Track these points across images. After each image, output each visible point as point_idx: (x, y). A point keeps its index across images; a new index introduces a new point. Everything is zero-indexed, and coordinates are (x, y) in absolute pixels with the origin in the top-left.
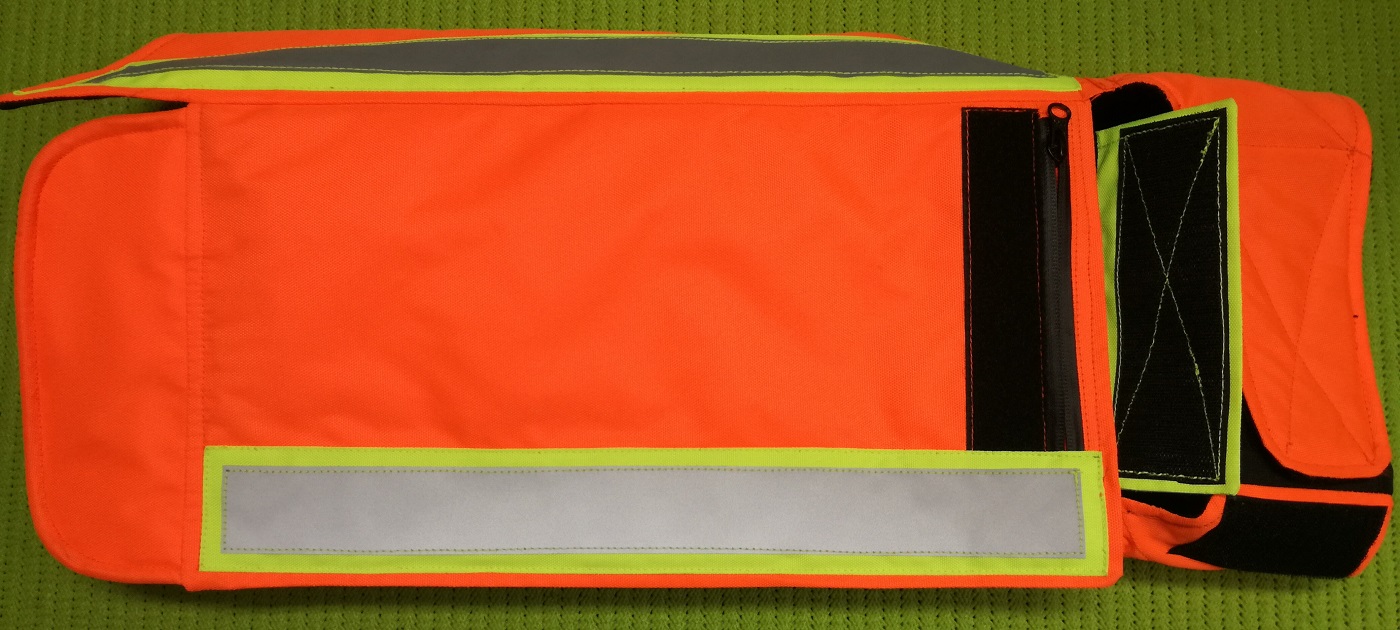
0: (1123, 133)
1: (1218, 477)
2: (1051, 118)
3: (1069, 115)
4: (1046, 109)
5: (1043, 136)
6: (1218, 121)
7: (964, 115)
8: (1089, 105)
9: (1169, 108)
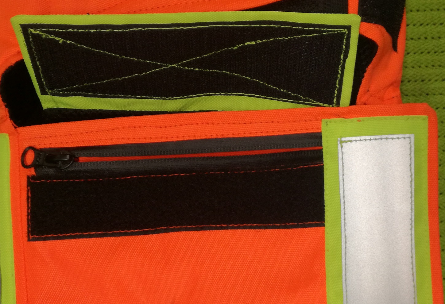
0: (44, 92)
1: (346, 31)
2: (34, 165)
3: (32, 148)
4: (27, 170)
5: (51, 171)
6: (33, 31)
7: (34, 240)
8: (21, 129)
9: (21, 64)
